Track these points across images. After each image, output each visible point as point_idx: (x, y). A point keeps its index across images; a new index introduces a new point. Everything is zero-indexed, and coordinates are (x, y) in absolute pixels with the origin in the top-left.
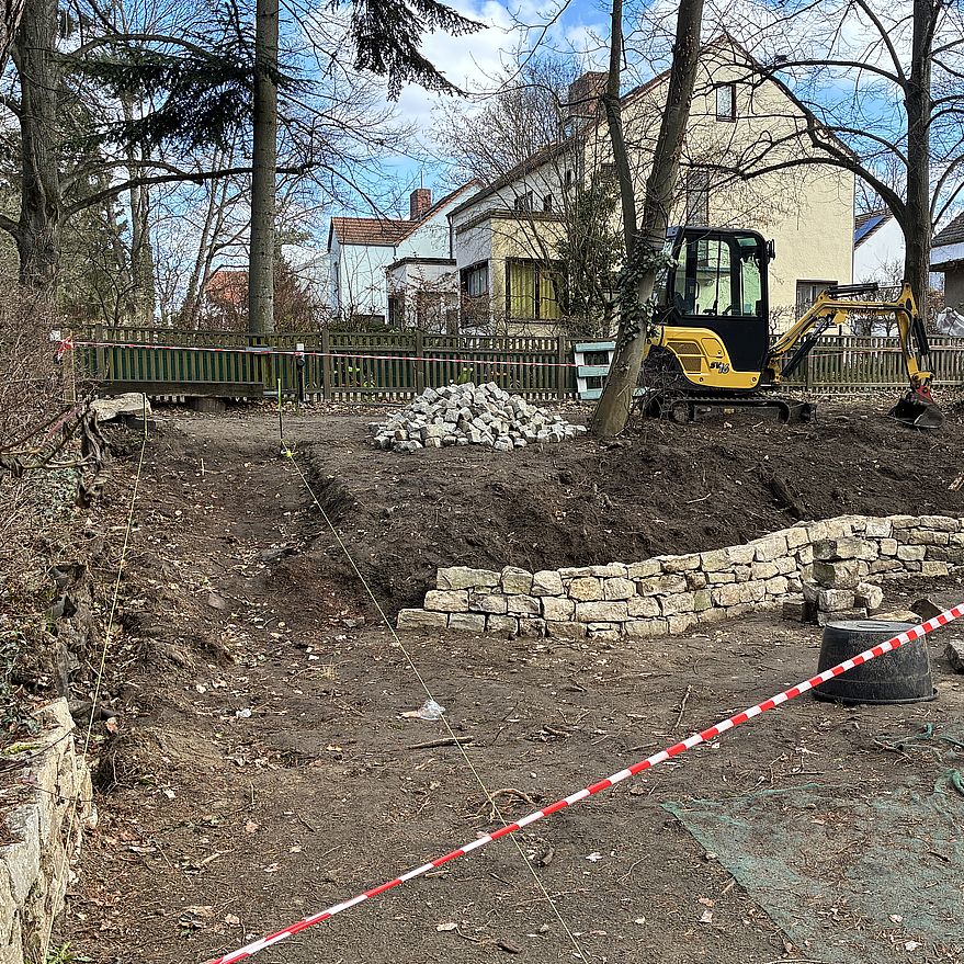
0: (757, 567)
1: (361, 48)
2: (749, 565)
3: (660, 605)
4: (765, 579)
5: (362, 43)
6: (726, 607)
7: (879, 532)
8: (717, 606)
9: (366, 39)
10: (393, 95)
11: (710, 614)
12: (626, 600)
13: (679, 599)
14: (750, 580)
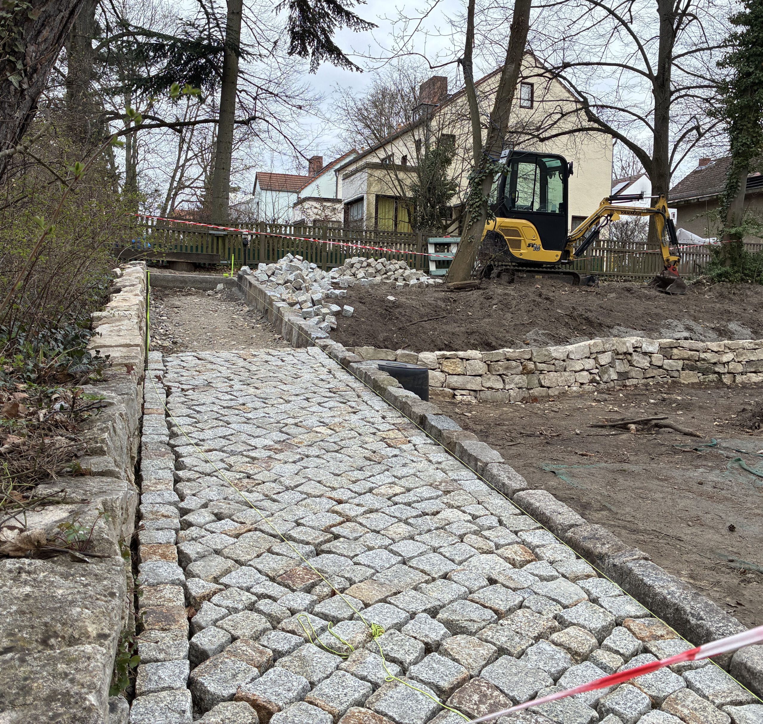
0: (568, 362)
1: (293, 39)
2: (564, 361)
3: (504, 381)
4: (576, 372)
5: (295, 36)
6: (549, 388)
7: (650, 349)
8: (542, 386)
9: (297, 33)
10: (313, 69)
11: (537, 391)
12: (480, 376)
13: (517, 378)
14: (565, 371)
